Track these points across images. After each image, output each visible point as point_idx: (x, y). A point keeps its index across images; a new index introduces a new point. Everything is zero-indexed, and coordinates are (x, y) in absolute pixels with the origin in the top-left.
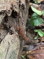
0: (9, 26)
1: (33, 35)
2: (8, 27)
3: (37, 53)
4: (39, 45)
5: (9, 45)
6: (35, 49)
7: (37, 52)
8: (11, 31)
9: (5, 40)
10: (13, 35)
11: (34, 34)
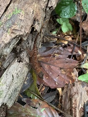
0: (20, 49)
1: (53, 26)
2: (18, 51)
3: (47, 62)
4: (55, 48)
5: (13, 79)
6: (46, 53)
7: (47, 60)
8: (21, 59)
9: (9, 71)
10: (22, 63)
11: (55, 25)
